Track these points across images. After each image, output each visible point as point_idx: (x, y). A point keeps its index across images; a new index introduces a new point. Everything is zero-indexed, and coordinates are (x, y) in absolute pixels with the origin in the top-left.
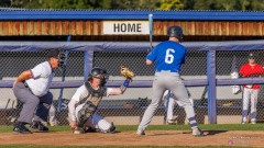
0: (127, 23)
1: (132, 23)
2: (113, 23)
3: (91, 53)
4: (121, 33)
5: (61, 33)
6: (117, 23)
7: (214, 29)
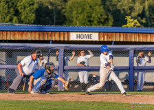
0: (84, 34)
1: (87, 34)
2: (76, 33)
3: (62, 50)
4: (80, 39)
5: (46, 39)
6: (78, 33)
7: (134, 38)
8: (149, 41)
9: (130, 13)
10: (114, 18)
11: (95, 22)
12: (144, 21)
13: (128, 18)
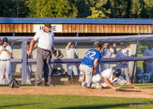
2: (40, 25)
7: (99, 30)
8: (114, 32)
9: (95, 4)
10: (78, 9)
11: (59, 14)
12: (109, 12)
13: (92, 9)
